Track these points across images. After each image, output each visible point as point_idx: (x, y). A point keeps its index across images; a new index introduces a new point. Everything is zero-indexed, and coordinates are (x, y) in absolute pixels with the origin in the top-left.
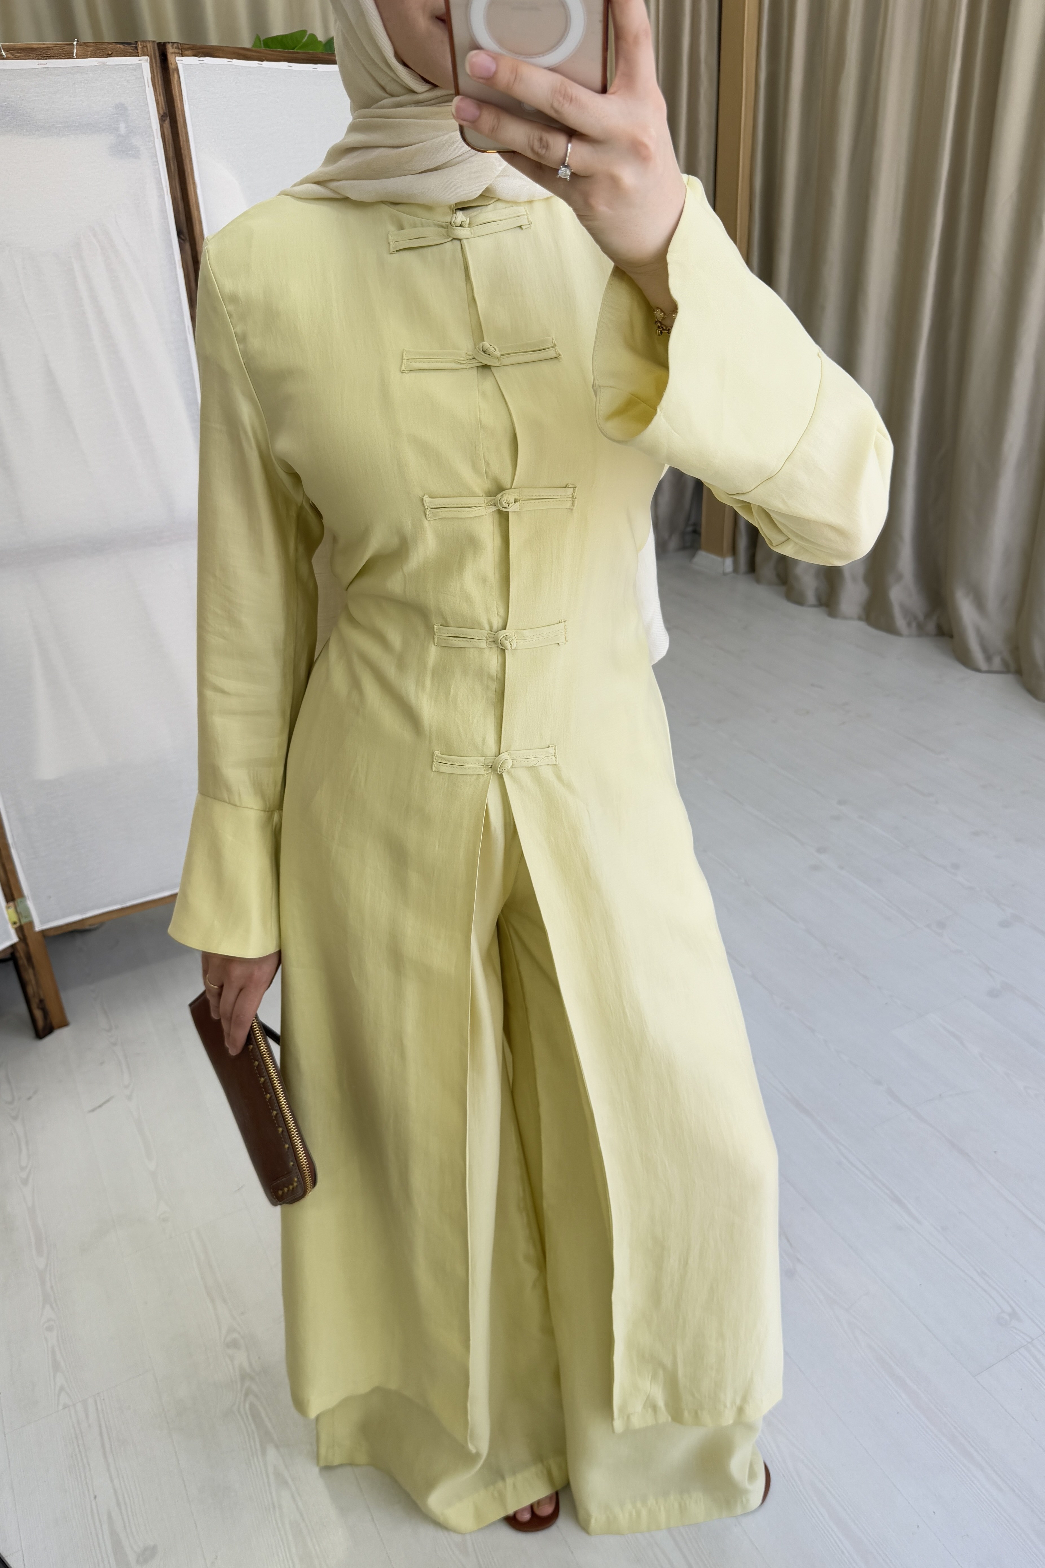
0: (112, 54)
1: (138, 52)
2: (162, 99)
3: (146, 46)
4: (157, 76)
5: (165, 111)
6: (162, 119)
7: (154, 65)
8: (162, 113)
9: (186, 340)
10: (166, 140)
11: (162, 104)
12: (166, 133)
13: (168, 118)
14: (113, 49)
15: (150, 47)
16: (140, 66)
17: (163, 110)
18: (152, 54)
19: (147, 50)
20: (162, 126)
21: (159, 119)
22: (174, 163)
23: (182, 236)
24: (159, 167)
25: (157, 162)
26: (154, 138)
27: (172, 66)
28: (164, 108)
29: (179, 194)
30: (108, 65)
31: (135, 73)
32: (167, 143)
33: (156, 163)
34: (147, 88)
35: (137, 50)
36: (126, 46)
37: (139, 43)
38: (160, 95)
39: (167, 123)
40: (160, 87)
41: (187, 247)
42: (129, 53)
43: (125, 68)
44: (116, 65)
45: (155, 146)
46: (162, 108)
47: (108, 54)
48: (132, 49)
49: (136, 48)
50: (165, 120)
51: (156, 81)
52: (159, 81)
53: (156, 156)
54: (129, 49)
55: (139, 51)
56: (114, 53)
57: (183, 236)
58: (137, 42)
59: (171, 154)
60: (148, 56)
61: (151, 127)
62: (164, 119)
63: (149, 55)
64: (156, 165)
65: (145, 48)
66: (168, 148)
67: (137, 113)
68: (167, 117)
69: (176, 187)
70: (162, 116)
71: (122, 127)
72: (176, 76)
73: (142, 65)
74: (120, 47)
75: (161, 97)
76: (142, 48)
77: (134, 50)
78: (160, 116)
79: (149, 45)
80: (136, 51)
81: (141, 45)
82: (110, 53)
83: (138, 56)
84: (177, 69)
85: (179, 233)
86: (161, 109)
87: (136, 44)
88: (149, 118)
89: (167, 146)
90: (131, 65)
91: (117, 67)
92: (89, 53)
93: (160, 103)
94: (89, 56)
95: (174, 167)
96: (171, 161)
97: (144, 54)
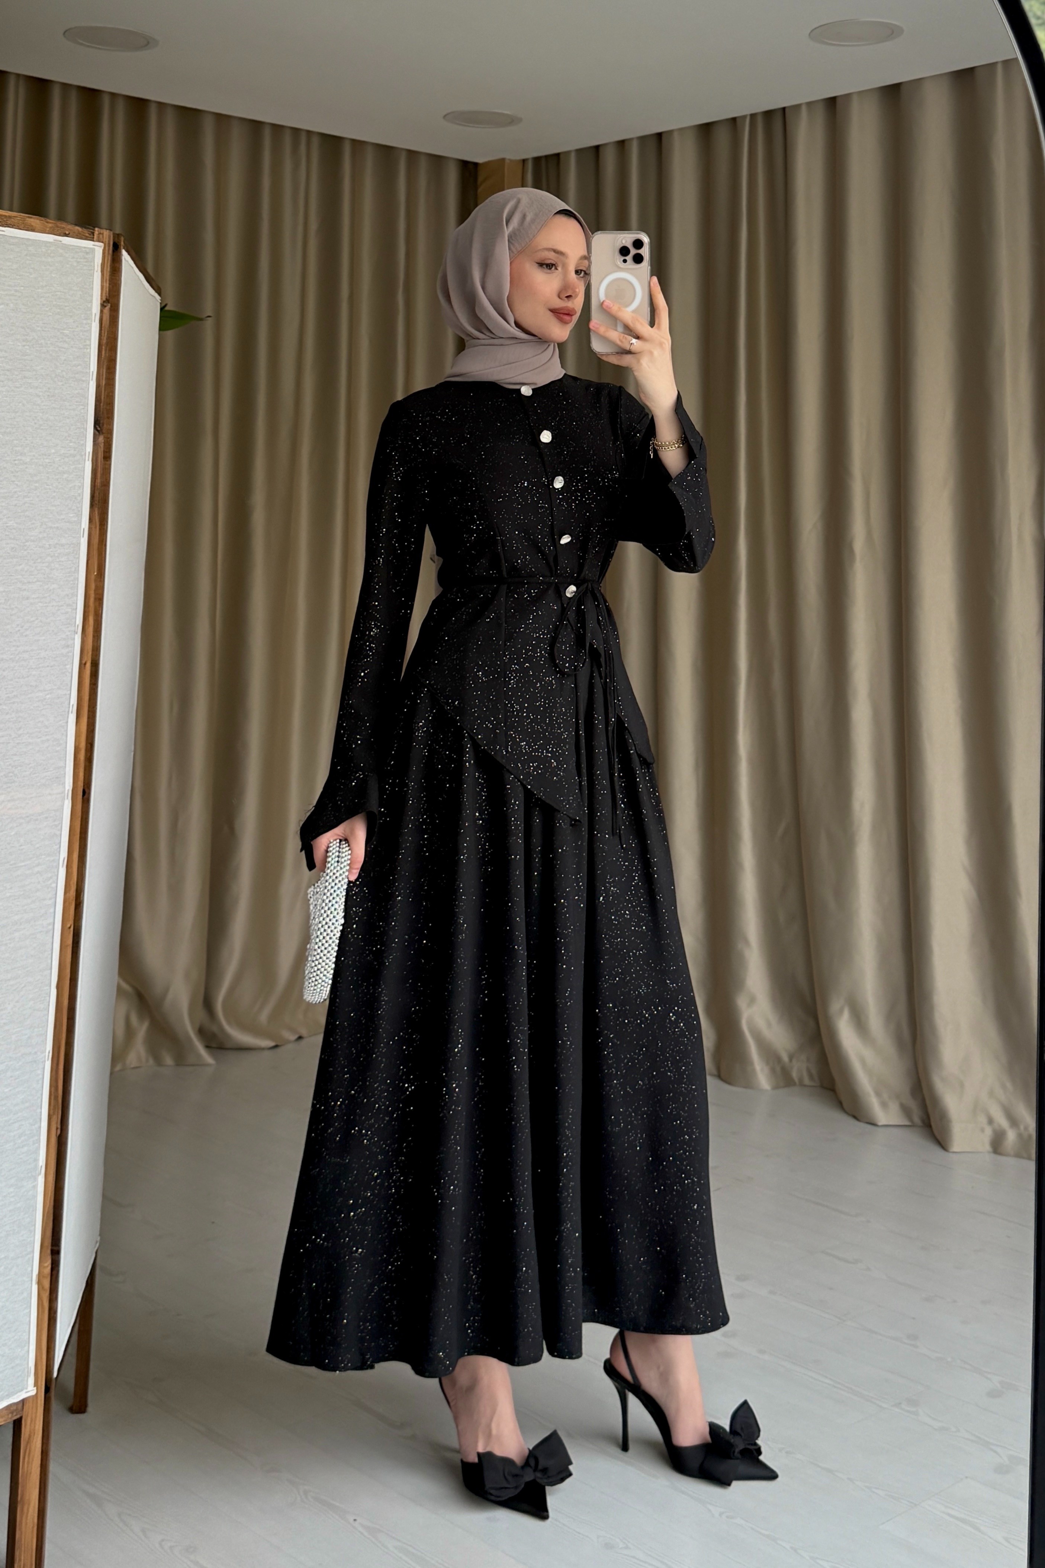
0: (69, 234)
1: (93, 238)
2: (107, 285)
3: (103, 234)
4: (107, 263)
5: (108, 298)
6: (103, 306)
7: (107, 252)
8: (104, 299)
9: (79, 544)
10: (103, 326)
11: (106, 291)
12: (104, 319)
13: (109, 306)
14: (71, 230)
15: (106, 235)
16: (92, 251)
17: (107, 296)
18: (107, 242)
19: (103, 237)
20: (102, 312)
21: (101, 304)
22: (106, 350)
23: (97, 427)
24: (90, 351)
25: (90, 345)
26: (92, 321)
27: (121, 257)
28: (108, 295)
30: (62, 244)
31: (87, 256)
32: (103, 329)
33: (89, 347)
34: (95, 272)
35: (94, 235)
36: (84, 229)
37: (96, 229)
38: (106, 282)
39: (106, 310)
40: (108, 274)
41: (101, 439)
42: (87, 237)
43: (78, 250)
44: (71, 245)
45: (90, 330)
46: (106, 294)
47: (65, 234)
48: (89, 234)
49: (93, 234)
50: (105, 306)
51: (105, 268)
52: (108, 269)
53: (90, 340)
54: (86, 232)
55: (95, 237)
56: (71, 234)
57: (100, 427)
58: (94, 227)
59: (104, 341)
60: (102, 242)
61: (90, 309)
62: (105, 304)
63: (104, 241)
64: (87, 349)
65: (101, 236)
66: (103, 334)
67: (80, 295)
68: (109, 302)
69: (103, 375)
70: (104, 302)
73: (95, 250)
74: (78, 229)
75: (106, 283)
76: (99, 234)
77: (90, 235)
78: (102, 302)
80: (92, 237)
81: (98, 231)
82: (67, 233)
83: (93, 241)
85: (97, 423)
86: (104, 294)
87: (94, 230)
88: (91, 302)
89: (103, 332)
90: (85, 247)
91: (71, 247)
92: (48, 229)
93: (104, 288)
94: (47, 231)
95: (105, 353)
96: (103, 347)
97: (99, 241)
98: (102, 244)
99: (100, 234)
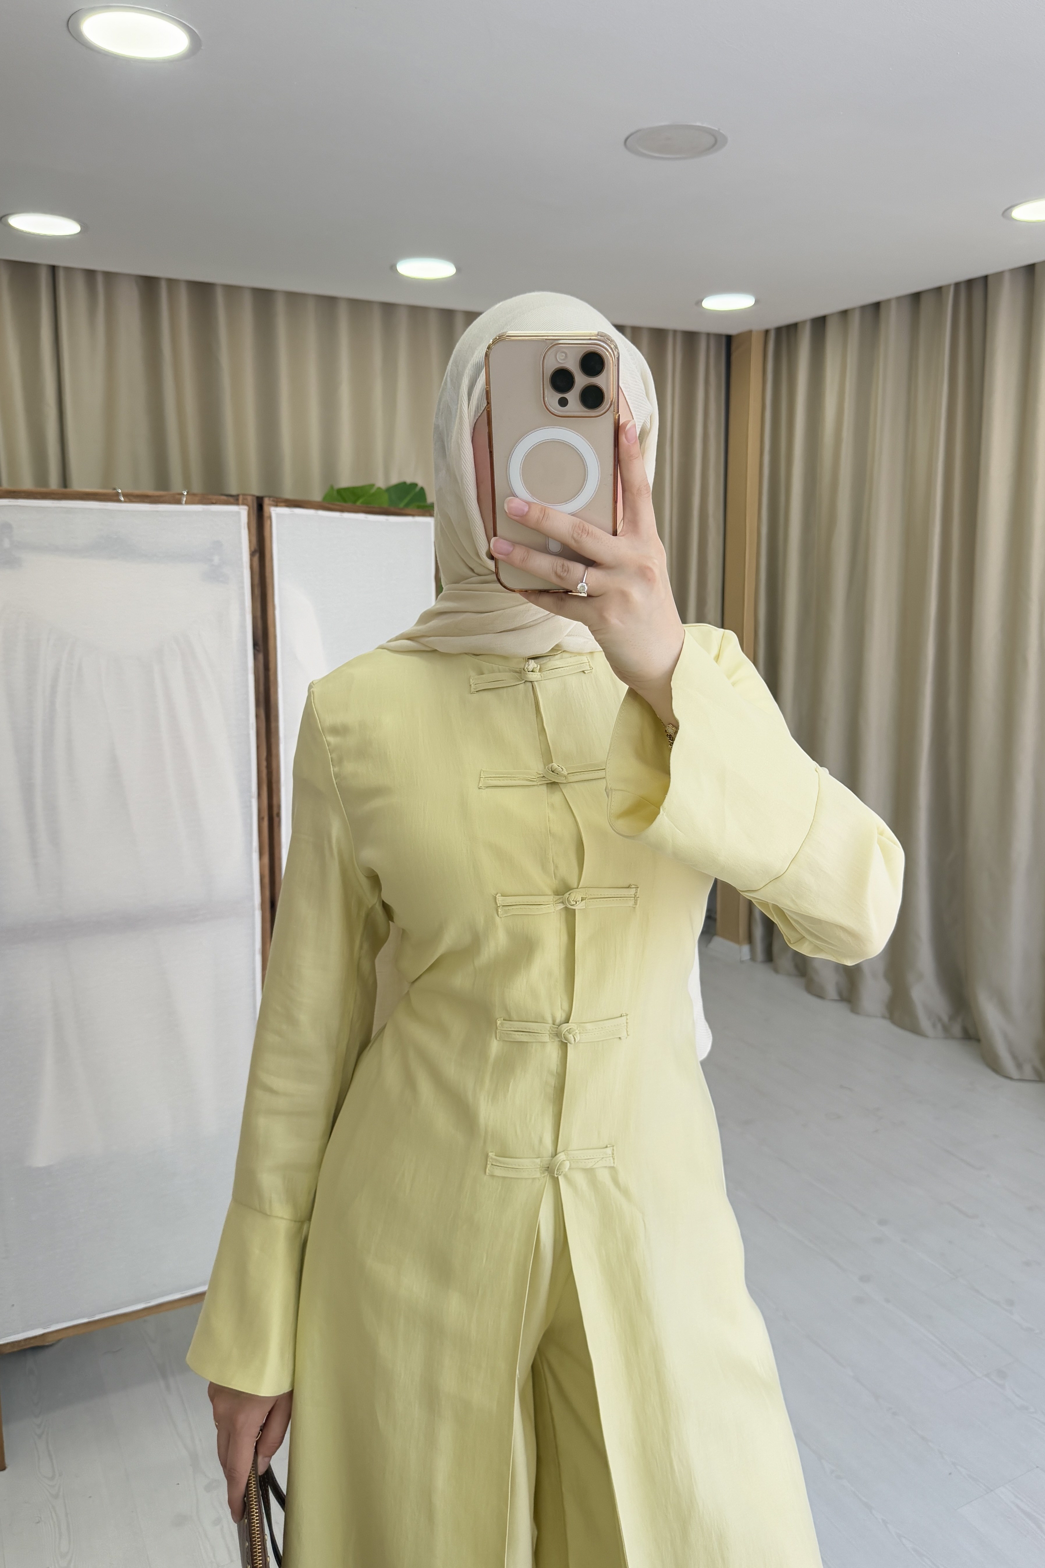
1: (239, 503)
2: (254, 539)
3: (247, 499)
4: (253, 522)
5: (256, 549)
6: (252, 554)
7: (252, 512)
8: (253, 549)
9: (248, 735)
10: (254, 572)
11: (254, 543)
12: (254, 566)
13: (258, 554)
14: (217, 500)
16: (238, 513)
18: (251, 504)
19: (247, 501)
20: (251, 560)
21: (250, 554)
24: (244, 592)
25: (244, 587)
26: (243, 569)
27: (266, 514)
28: (256, 546)
29: (259, 614)
30: (211, 511)
31: (234, 518)
32: (254, 574)
33: (242, 588)
34: (243, 531)
36: (229, 497)
38: (253, 536)
39: (256, 558)
40: (254, 530)
41: (261, 657)
42: (231, 502)
43: (225, 514)
44: (218, 511)
45: (243, 575)
46: (254, 546)
47: (211, 503)
48: (233, 500)
49: (238, 500)
50: (254, 556)
51: (251, 525)
52: (254, 525)
53: (243, 583)
54: (231, 499)
55: (240, 501)
56: (218, 503)
57: (258, 646)
58: (239, 495)
59: (256, 582)
61: (241, 559)
62: (254, 554)
63: (248, 504)
64: (242, 590)
66: (254, 577)
67: (231, 550)
69: (257, 608)
70: (253, 552)
71: (216, 559)
72: (269, 522)
73: (242, 513)
74: (223, 498)
77: (235, 500)
78: (251, 552)
79: (249, 498)
81: (242, 497)
82: (214, 502)
83: (238, 506)
84: (270, 517)
85: (255, 644)
86: (252, 547)
87: (238, 497)
88: (241, 553)
90: (232, 511)
91: (220, 512)
92: (196, 501)
93: (252, 542)
94: (196, 504)
95: (258, 593)
96: (256, 590)
97: (243, 504)
98: (246, 508)
99: (244, 499)
